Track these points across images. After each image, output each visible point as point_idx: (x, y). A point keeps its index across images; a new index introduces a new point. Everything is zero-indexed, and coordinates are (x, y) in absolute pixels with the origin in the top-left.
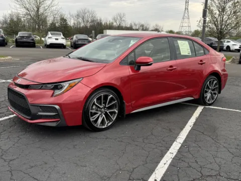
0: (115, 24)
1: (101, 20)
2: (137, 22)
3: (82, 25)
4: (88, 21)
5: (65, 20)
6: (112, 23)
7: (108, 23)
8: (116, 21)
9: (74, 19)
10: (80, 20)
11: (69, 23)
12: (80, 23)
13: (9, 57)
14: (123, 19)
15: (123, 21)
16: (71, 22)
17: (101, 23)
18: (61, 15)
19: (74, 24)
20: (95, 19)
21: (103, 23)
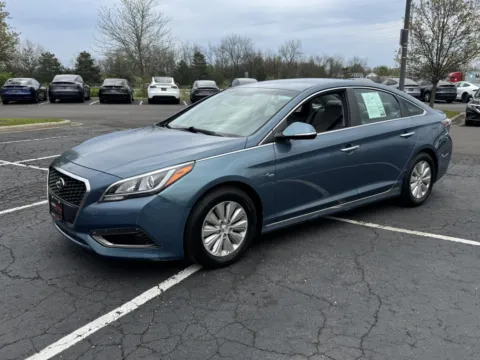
0: (283, 59)
1: (260, 54)
2: (321, 55)
3: (230, 63)
4: (238, 57)
5: (202, 57)
6: (280, 58)
7: (272, 58)
8: (285, 55)
9: (217, 55)
10: (227, 55)
11: (207, 61)
12: (226, 61)
13: (67, 121)
14: (298, 50)
15: (298, 53)
16: (211, 60)
17: (260, 59)
18: (196, 49)
19: (217, 61)
20: (250, 52)
21: (264, 59)
